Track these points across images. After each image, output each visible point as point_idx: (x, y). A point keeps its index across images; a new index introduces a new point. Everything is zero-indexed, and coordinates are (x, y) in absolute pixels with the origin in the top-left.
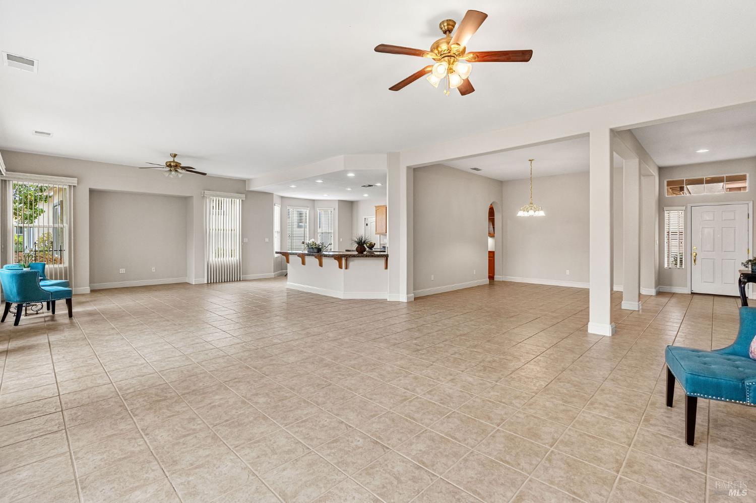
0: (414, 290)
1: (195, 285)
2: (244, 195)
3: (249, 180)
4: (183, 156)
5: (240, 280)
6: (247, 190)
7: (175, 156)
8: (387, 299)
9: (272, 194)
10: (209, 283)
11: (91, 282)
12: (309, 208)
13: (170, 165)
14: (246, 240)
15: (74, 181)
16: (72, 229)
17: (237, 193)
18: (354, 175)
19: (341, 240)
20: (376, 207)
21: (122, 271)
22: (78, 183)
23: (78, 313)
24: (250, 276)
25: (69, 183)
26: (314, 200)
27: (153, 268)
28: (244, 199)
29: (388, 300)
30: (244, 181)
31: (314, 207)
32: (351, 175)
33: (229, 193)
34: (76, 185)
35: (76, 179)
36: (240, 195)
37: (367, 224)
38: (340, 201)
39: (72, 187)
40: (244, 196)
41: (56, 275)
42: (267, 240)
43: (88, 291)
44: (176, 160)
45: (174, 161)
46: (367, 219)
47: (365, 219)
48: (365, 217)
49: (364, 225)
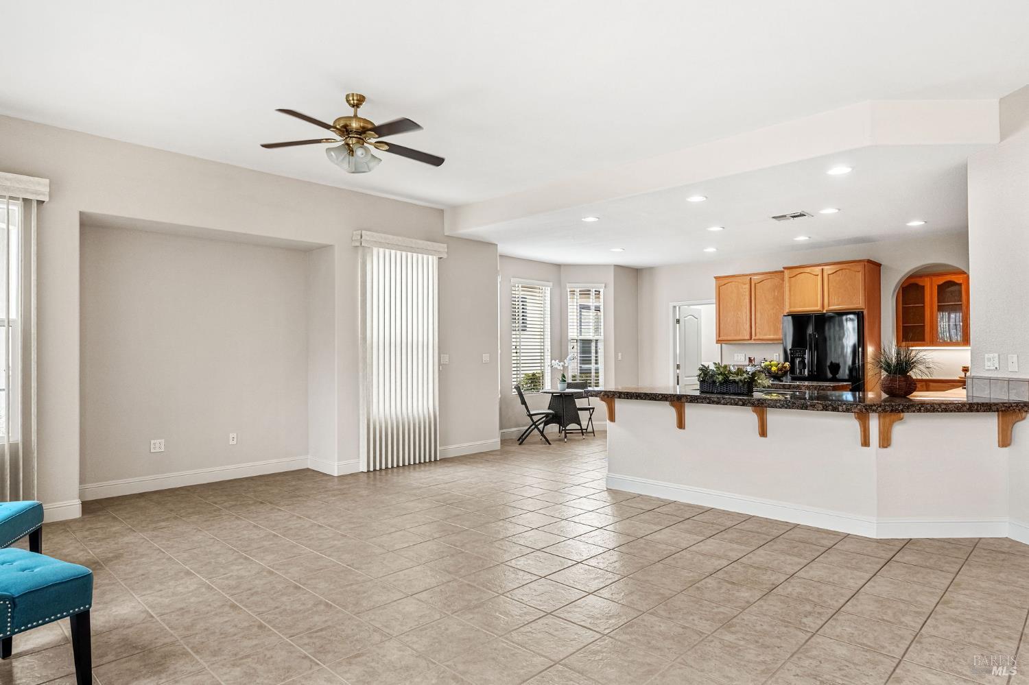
1: (338, 477)
2: (445, 245)
5: (436, 461)
6: (449, 233)
9: (496, 247)
10: (371, 472)
11: (82, 480)
12: (551, 284)
13: (345, 126)
14: (446, 359)
15: (38, 188)
16: (34, 330)
17: (430, 240)
20: (716, 278)
21: (158, 445)
22: (51, 196)
25: (26, 191)
27: (231, 435)
28: (443, 256)
30: (439, 212)
33: (414, 241)
34: (46, 199)
35: (48, 181)
36: (435, 245)
37: (678, 321)
38: (619, 268)
39: (35, 204)
40: (443, 247)
42: (486, 357)
45: (356, 118)
46: (677, 308)
47: (675, 307)
48: (675, 304)
49: (671, 321)
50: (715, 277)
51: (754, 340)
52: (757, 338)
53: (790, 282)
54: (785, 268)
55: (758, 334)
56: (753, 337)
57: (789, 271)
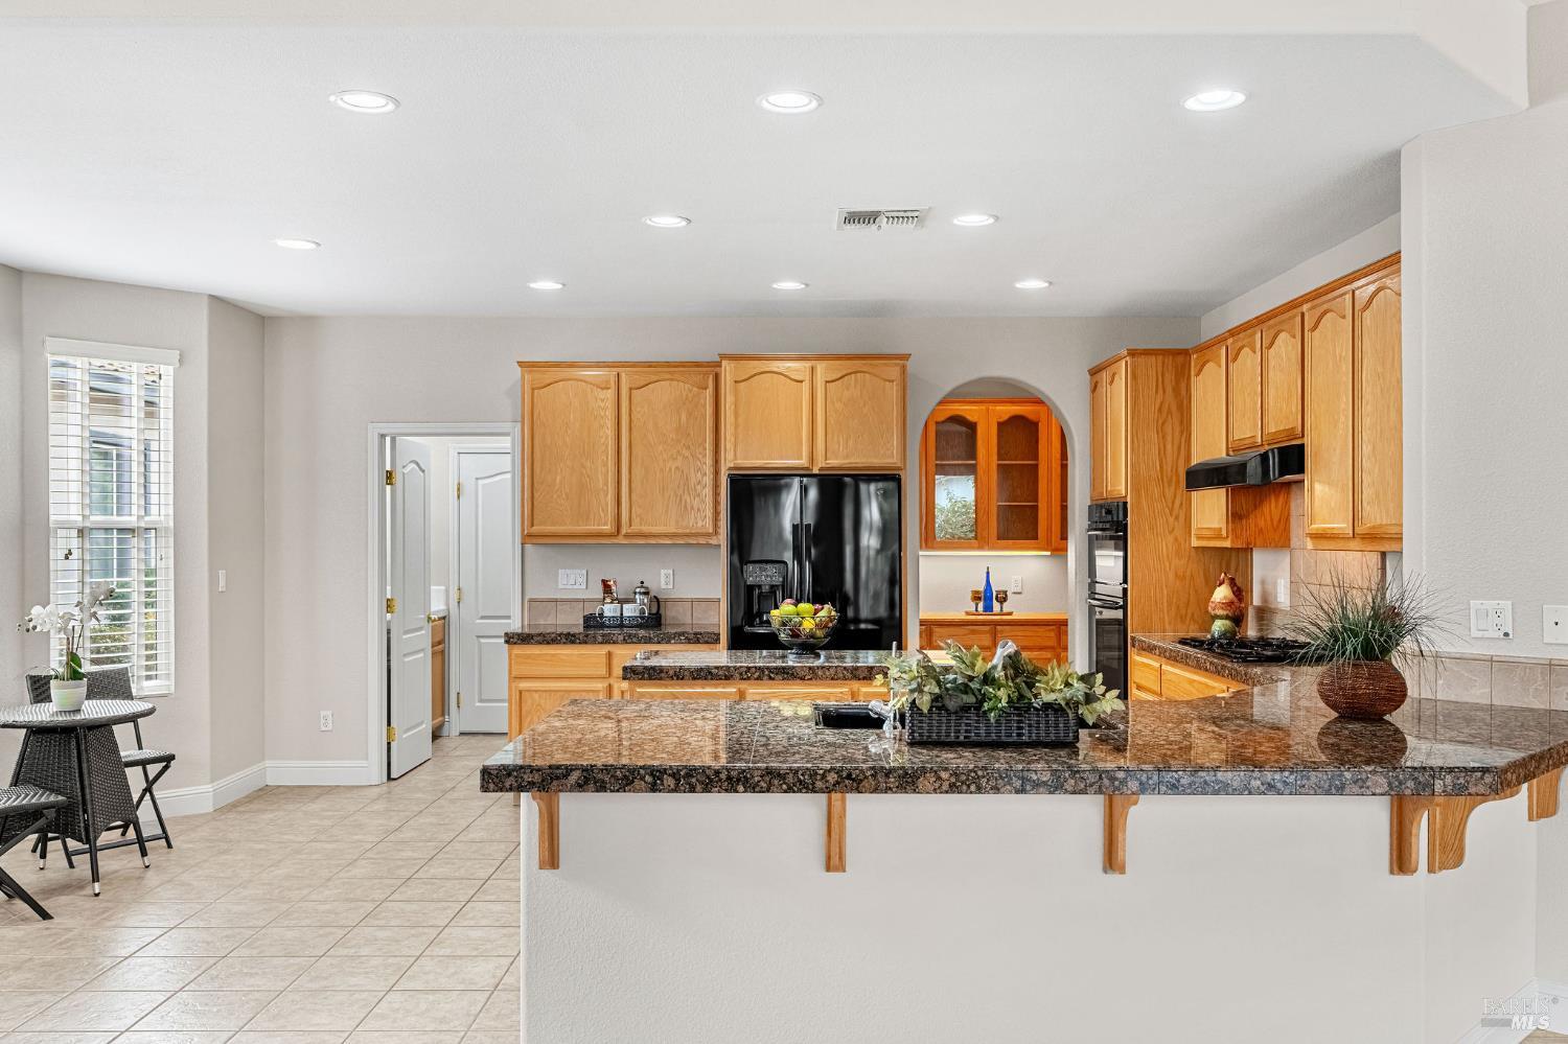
20: (525, 365)
46: (388, 439)
47: (383, 436)
48: (384, 428)
49: (374, 478)
50: (520, 364)
51: (627, 536)
52: (636, 528)
53: (736, 393)
54: (723, 357)
55: (636, 521)
56: (624, 531)
57: (733, 364)
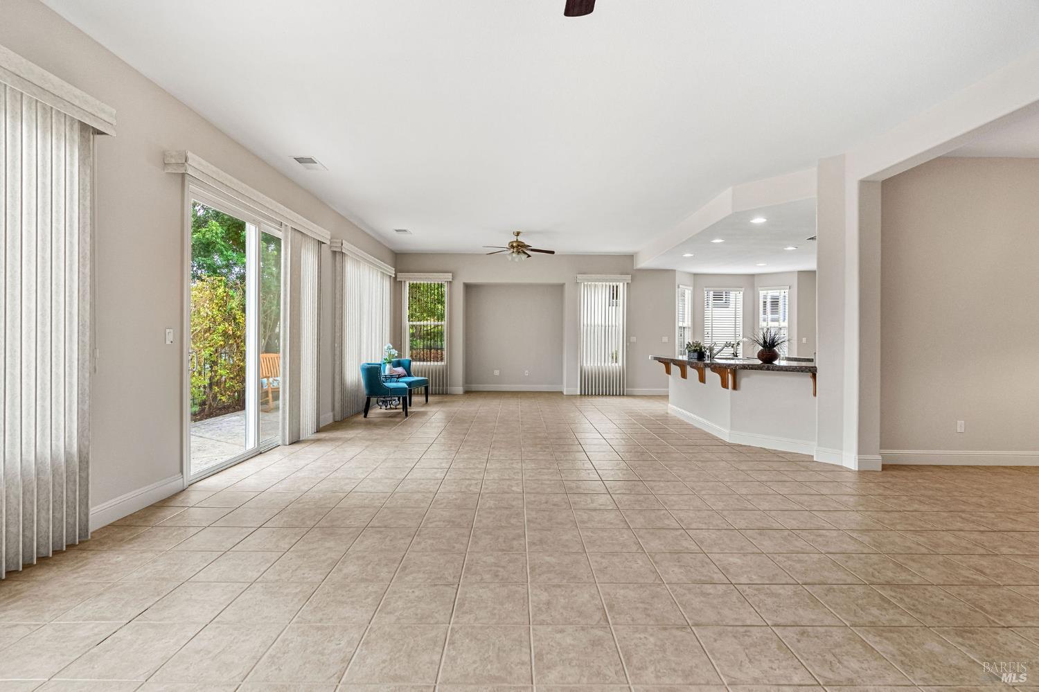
0: (881, 448)
1: (568, 395)
3: (636, 253)
4: (529, 233)
5: (623, 395)
6: (635, 268)
7: (518, 234)
8: (813, 456)
9: (674, 271)
10: (584, 394)
11: (465, 383)
13: (512, 245)
14: (633, 339)
15: (449, 277)
16: (448, 326)
17: (622, 274)
18: (765, 220)
19: (804, 340)
21: (497, 373)
22: (453, 279)
23: (411, 412)
24: (637, 391)
25: (446, 279)
26: (753, 275)
27: (526, 371)
28: (630, 282)
29: (815, 460)
30: (631, 257)
31: (753, 286)
32: (759, 220)
34: (451, 280)
35: (451, 274)
36: (623, 277)
38: (800, 272)
39: (449, 282)
40: (629, 277)
41: (422, 373)
42: (665, 339)
43: (461, 393)
44: (520, 239)
45: (517, 241)
